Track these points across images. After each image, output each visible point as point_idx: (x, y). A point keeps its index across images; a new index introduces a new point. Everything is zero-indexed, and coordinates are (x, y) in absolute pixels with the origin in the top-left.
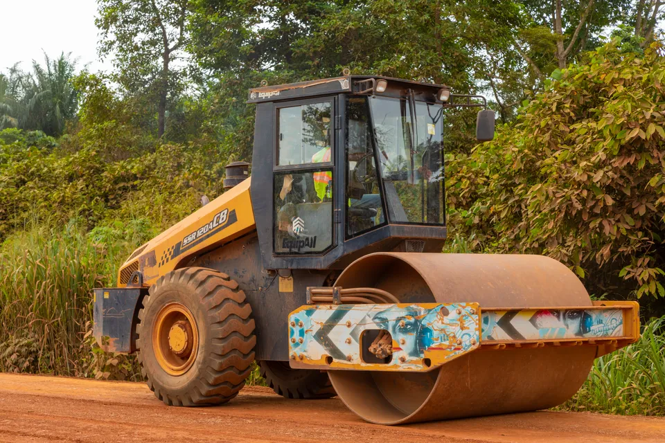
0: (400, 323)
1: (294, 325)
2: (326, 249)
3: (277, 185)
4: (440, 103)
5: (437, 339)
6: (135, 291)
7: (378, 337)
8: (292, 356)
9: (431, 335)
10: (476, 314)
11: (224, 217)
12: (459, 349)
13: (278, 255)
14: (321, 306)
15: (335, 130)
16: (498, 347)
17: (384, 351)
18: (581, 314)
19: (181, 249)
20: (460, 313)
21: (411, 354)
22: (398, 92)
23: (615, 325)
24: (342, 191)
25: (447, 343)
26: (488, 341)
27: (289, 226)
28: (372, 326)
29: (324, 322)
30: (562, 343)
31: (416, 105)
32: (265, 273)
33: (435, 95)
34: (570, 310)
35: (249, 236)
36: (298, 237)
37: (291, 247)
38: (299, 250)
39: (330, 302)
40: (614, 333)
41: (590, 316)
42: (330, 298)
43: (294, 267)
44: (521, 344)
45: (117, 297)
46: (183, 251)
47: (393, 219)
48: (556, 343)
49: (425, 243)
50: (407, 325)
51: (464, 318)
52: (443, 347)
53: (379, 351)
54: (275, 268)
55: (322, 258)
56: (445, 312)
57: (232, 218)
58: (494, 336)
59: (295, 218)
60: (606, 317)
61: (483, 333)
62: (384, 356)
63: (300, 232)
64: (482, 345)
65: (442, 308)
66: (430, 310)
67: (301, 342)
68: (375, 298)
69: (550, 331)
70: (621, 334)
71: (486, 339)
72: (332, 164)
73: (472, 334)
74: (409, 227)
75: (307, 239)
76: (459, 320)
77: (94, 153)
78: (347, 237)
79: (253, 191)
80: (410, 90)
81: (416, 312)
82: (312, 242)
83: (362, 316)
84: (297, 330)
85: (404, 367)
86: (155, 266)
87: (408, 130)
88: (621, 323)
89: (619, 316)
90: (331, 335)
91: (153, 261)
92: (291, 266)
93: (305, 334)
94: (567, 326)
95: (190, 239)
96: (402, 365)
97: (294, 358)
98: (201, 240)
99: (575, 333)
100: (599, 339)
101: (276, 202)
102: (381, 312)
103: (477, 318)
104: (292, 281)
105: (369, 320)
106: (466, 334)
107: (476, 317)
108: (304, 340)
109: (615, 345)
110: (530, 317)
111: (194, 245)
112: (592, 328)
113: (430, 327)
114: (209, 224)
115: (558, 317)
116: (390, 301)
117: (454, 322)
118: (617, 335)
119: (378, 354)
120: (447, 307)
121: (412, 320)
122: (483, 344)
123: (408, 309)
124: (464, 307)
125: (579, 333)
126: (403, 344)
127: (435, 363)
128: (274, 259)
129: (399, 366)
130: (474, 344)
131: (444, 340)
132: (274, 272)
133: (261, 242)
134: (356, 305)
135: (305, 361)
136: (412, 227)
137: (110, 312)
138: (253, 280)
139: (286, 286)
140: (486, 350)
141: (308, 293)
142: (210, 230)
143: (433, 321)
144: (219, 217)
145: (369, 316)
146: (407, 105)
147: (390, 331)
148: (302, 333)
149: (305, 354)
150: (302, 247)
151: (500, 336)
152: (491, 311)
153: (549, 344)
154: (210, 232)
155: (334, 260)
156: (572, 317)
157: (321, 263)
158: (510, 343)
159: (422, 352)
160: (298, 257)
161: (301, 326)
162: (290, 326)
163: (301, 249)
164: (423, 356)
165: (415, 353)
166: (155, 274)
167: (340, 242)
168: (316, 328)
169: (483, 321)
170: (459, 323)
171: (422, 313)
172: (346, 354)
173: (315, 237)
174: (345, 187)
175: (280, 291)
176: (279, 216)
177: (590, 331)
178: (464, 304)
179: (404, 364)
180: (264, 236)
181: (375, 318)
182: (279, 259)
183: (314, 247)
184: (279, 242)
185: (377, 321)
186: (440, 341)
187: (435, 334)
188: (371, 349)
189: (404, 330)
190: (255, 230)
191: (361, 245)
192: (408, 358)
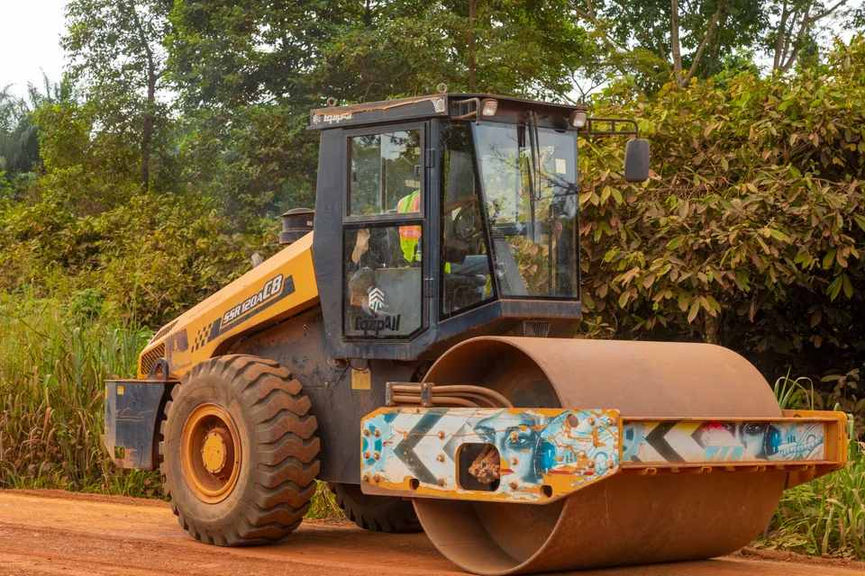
0: (511, 436)
1: (367, 434)
2: (414, 333)
3: (348, 243)
4: (573, 130)
5: (561, 460)
6: (157, 386)
7: (482, 454)
8: (365, 477)
9: (553, 453)
10: (616, 425)
11: (277, 286)
12: (591, 474)
13: (349, 339)
14: (404, 409)
15: (426, 168)
16: (645, 472)
17: (489, 475)
18: (767, 429)
19: (221, 328)
20: (593, 424)
21: (525, 479)
22: (515, 115)
23: (813, 444)
24: (435, 254)
25: (574, 465)
26: (632, 464)
27: (363, 300)
28: (474, 438)
29: (408, 431)
30: (739, 469)
31: (539, 134)
32: (332, 363)
33: (567, 119)
34: (750, 422)
35: (310, 313)
36: (376, 316)
37: (366, 329)
38: (377, 334)
39: (418, 404)
40: (811, 455)
41: (778, 431)
42: (417, 399)
43: (371, 356)
44: (680, 469)
45: (135, 394)
46: (224, 331)
47: (505, 292)
48: (730, 467)
49: (550, 325)
50: (520, 438)
51: (599, 430)
52: (570, 471)
53: (482, 474)
54: (345, 357)
55: (408, 345)
56: (573, 423)
57: (289, 287)
58: (640, 457)
59: (373, 289)
60: (800, 433)
61: (625, 452)
62: (489, 480)
63: (379, 308)
64: (623, 469)
65: (570, 415)
66: (552, 419)
67: (377, 459)
68: (479, 400)
69: (720, 450)
70: (821, 456)
71: (629, 460)
72: (421, 216)
73: (608, 454)
74: (527, 303)
75: (388, 318)
76: (592, 433)
77: (54, 205)
78: (442, 317)
79: (316, 251)
80: (531, 113)
81: (534, 421)
82: (394, 323)
83: (461, 424)
84: (371, 440)
85: (516, 497)
86: (186, 351)
87: (528, 167)
88: (821, 442)
89: (819, 432)
90: (417, 450)
91: (184, 345)
92: (367, 354)
93: (383, 448)
94: (745, 444)
95: (232, 315)
96: (513, 494)
97: (367, 480)
98: (248, 317)
99: (755, 454)
100: (789, 464)
101: (346, 266)
102: (486, 420)
103: (617, 431)
104: (369, 375)
105: (469, 430)
106: (602, 453)
107: (615, 430)
108: (381, 455)
109: (813, 472)
110: (693, 430)
111: (238, 323)
112: (780, 448)
113: (552, 442)
114: (258, 295)
115: (733, 431)
116: (501, 405)
117: (586, 436)
118: (815, 458)
119: (481, 478)
120: (576, 415)
121: (528, 432)
122: (624, 467)
123: (523, 416)
124: (598, 416)
125: (762, 455)
126: (515, 464)
127: (558, 493)
128: (344, 345)
129: (509, 495)
130: (611, 467)
131: (571, 460)
132: (344, 363)
133: (326, 321)
134: (452, 409)
135: (382, 485)
136: (532, 303)
137: (125, 414)
138: (317, 372)
139: (361, 381)
140: (628, 477)
141: (388, 390)
142: (259, 302)
143: (556, 434)
144: (271, 285)
145: (469, 424)
146: (527, 133)
147: (498, 446)
148: (378, 446)
149: (382, 474)
150: (381, 329)
151: (650, 456)
152: (636, 422)
153: (719, 470)
154: (259, 306)
155: (424, 348)
156: (752, 432)
157: (407, 352)
158: (663, 466)
159: (541, 477)
160: (376, 343)
161: (377, 435)
162: (363, 435)
163: (380, 332)
164: (541, 482)
165: (531, 477)
166: (186, 363)
167: (432, 324)
168: (398, 439)
169: (625, 435)
170: (591, 437)
171: (542, 422)
172: (438, 476)
173: (399, 316)
174: (440, 248)
175: (353, 387)
176: (350, 285)
177: (777, 451)
178: (598, 411)
179: (516, 492)
180: (331, 313)
181: (478, 427)
182: (351, 345)
183: (397, 329)
184: (351, 323)
185: (480, 431)
186: (565, 461)
187: (559, 451)
188: (472, 470)
189: (517, 445)
190: (319, 304)
191: (462, 328)
192: (521, 484)
